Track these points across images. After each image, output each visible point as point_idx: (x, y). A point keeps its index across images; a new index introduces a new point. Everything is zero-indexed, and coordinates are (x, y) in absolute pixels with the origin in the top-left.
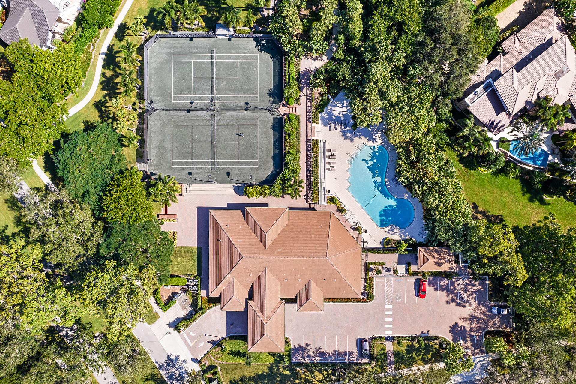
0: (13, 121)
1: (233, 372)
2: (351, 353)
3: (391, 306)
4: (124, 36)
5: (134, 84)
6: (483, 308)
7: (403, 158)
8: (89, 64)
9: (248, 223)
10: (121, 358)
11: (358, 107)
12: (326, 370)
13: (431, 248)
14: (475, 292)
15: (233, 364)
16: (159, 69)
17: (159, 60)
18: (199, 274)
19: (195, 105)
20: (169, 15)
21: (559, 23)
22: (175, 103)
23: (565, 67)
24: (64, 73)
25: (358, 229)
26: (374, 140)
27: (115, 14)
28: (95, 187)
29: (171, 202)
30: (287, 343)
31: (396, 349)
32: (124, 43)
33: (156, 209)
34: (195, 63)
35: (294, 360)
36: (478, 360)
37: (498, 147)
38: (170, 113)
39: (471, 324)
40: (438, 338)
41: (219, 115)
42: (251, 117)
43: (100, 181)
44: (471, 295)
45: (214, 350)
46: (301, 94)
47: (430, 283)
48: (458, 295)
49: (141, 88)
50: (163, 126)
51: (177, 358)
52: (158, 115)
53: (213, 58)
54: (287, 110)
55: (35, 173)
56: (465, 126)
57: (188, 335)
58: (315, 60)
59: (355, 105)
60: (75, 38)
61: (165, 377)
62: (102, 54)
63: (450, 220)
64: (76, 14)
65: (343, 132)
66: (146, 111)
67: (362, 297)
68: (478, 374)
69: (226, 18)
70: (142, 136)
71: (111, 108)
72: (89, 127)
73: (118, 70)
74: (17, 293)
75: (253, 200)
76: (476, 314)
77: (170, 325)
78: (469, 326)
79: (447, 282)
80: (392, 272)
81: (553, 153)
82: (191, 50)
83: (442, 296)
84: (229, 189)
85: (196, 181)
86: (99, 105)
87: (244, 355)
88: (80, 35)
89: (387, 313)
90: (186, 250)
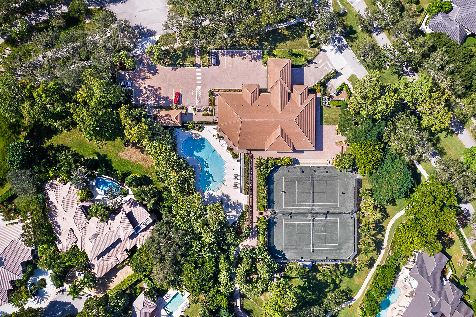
0: (437, 205)
1: (300, 44)
2: (223, 55)
3: (197, 87)
4: (370, 260)
5: (363, 229)
6: (136, 85)
7: (191, 183)
8: (392, 242)
9: (291, 141)
10: (372, 54)
11: (222, 215)
12: (239, 45)
13: (173, 126)
14: (142, 96)
15: (299, 49)
16: (347, 239)
17: (347, 245)
18: (321, 108)
19: (325, 216)
20: (341, 272)
21: (93, 269)
22: (337, 218)
23: (92, 240)
24: (407, 235)
25: (220, 137)
26: (209, 194)
27: (375, 274)
28: (388, 164)
29: (340, 155)
30: (266, 63)
31: (194, 59)
32: (370, 255)
33: (349, 149)
34: (324, 243)
35: (260, 51)
36: (140, 51)
37: (128, 190)
38: (340, 211)
39: (145, 75)
40: (167, 66)
41: (308, 210)
42: (288, 209)
43: (385, 167)
44: (144, 94)
45: (312, 58)
46: (256, 224)
47: (172, 102)
48: (153, 94)
49: (359, 227)
50: (345, 202)
51: (336, 52)
52: (348, 210)
53: (313, 247)
54: (265, 213)
55: (427, 172)
56: (153, 204)
57: (329, 67)
58: (247, 245)
59: (223, 217)
60: (401, 258)
61: (344, 40)
62: (384, 248)
63: (163, 144)
64: (400, 274)
65: (229, 200)
66: (356, 212)
67: (217, 93)
68: (140, 42)
69: (305, 271)
70: (358, 196)
71: (379, 214)
72: (392, 201)
73: (374, 238)
74: (435, 99)
75: (287, 155)
76: (141, 81)
77: (340, 74)
78: (146, 73)
79: (161, 103)
80: (197, 109)
81: (93, 186)
82: (327, 251)
83: (164, 94)
84: (303, 162)
85: (323, 167)
86: (386, 216)
87: (293, 55)
88: (397, 260)
89: (200, 82)
90: (330, 123)
